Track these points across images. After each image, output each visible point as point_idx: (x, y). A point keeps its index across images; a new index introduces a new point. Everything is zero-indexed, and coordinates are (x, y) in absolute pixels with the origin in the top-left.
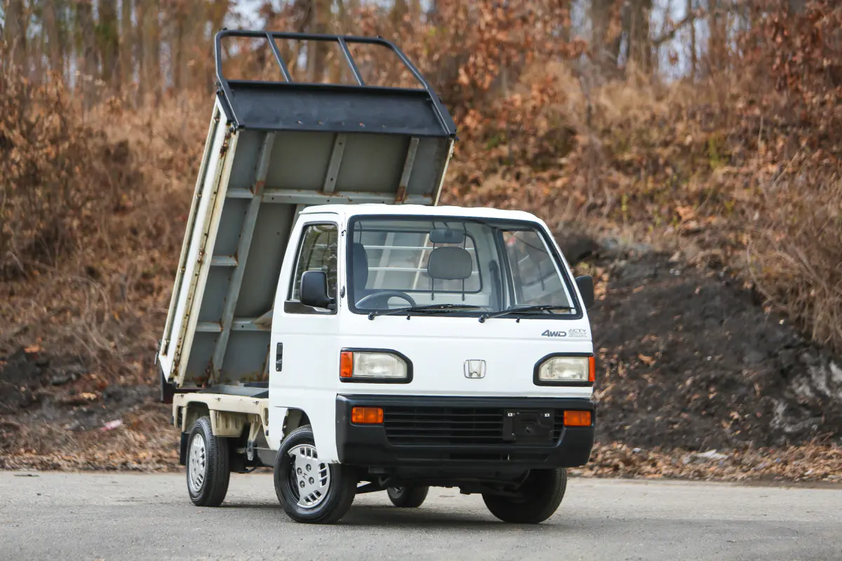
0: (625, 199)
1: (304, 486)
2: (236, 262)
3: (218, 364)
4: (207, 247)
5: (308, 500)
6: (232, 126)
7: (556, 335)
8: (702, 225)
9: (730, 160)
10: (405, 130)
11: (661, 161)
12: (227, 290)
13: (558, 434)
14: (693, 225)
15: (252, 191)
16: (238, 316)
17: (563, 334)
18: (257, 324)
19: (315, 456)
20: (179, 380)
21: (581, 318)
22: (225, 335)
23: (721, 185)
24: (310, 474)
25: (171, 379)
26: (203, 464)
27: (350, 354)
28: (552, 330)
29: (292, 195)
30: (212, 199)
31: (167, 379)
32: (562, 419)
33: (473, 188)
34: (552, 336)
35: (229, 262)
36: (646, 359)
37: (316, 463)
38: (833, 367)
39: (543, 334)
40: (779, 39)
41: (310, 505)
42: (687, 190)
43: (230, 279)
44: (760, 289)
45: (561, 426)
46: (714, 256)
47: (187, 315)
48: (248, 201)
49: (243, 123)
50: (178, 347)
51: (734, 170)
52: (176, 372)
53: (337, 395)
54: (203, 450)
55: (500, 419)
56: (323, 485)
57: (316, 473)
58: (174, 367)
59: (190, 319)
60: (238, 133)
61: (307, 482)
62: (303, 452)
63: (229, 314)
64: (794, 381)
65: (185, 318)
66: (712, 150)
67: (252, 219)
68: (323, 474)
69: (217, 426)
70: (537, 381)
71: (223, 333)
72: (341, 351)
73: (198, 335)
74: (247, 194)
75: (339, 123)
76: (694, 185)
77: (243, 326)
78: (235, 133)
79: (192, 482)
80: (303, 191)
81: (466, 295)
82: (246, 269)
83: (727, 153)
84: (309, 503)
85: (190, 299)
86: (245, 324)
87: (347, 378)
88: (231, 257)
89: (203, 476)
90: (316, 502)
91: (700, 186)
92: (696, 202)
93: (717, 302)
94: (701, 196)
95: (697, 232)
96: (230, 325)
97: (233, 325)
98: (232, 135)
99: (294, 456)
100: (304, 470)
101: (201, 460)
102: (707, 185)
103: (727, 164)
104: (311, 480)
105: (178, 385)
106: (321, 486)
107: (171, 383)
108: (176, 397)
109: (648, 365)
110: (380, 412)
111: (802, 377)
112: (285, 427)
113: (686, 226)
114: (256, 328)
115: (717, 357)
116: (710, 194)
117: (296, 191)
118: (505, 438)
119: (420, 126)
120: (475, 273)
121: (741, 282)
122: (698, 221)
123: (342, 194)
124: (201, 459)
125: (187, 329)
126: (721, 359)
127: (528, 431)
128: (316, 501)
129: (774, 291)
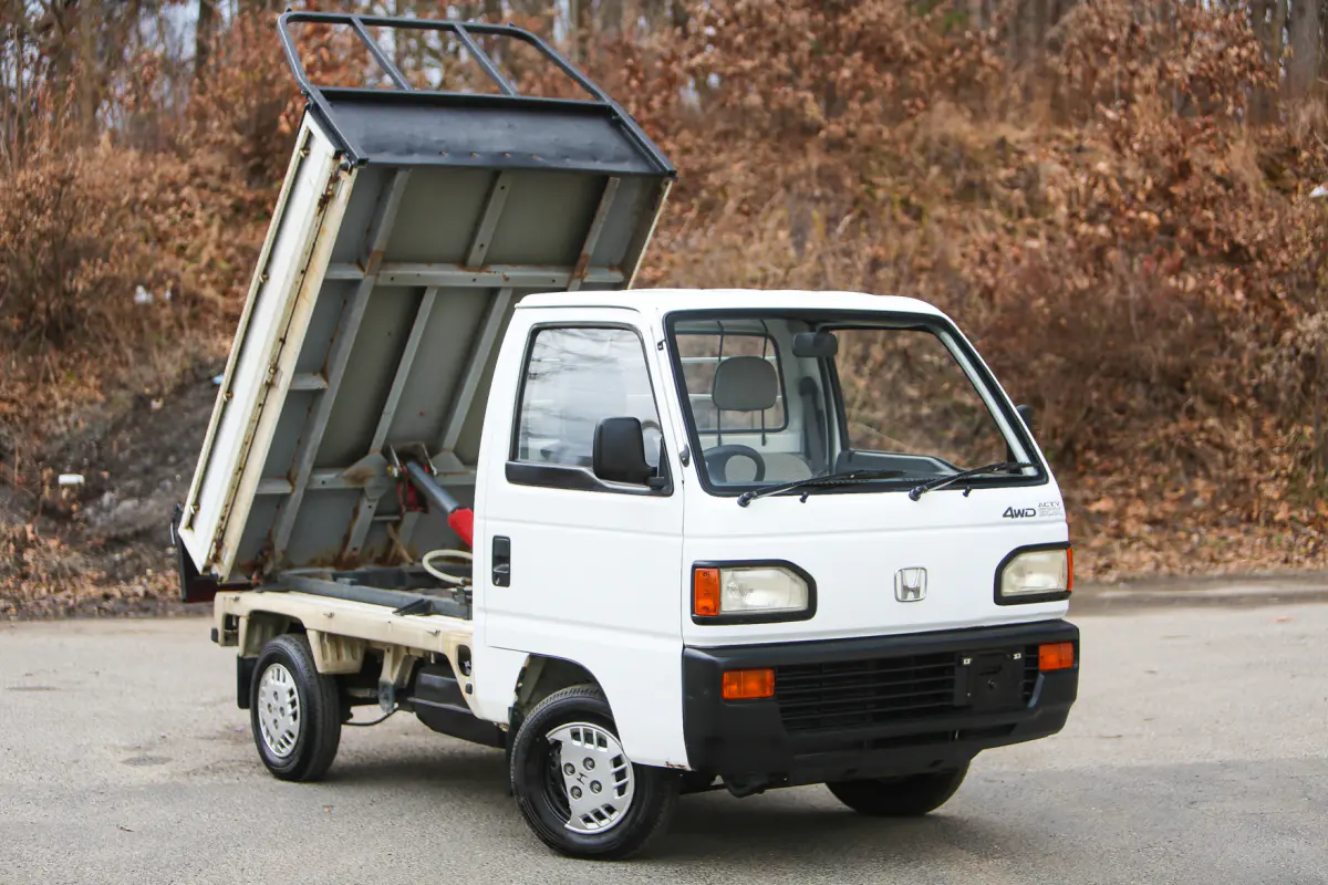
1: (580, 795)
2: (325, 383)
3: (281, 542)
4: (281, 359)
5: (587, 820)
6: (343, 160)
7: (1022, 516)
10: (598, 166)
12: (307, 427)
13: (1030, 687)
15: (363, 270)
16: (318, 466)
17: (1031, 513)
18: (346, 478)
19: (602, 742)
20: (222, 571)
21: (1047, 482)
22: (297, 496)
24: (592, 775)
25: (207, 568)
26: (295, 716)
27: (713, 573)
28: (1016, 508)
29: (421, 273)
30: (297, 283)
31: (200, 568)
32: (1036, 661)
34: (1017, 516)
35: (315, 383)
37: (604, 755)
39: (1005, 515)
41: (593, 828)
43: (309, 410)
45: (1033, 674)
47: (240, 469)
48: (355, 283)
49: (365, 156)
50: (223, 518)
52: (216, 558)
53: (684, 647)
54: (291, 693)
55: (951, 670)
56: (620, 795)
57: (605, 772)
58: (213, 551)
59: (245, 476)
60: (355, 171)
61: (585, 788)
62: (575, 735)
63: (307, 464)
65: (237, 474)
67: (358, 312)
68: (620, 775)
69: (324, 655)
70: (1000, 599)
71: (294, 495)
72: (694, 567)
73: (260, 501)
74: (351, 273)
75: (503, 154)
77: (323, 483)
78: (350, 172)
79: (268, 740)
80: (435, 266)
81: (768, 436)
82: (339, 392)
84: (590, 825)
85: (246, 443)
86: (328, 478)
87: (707, 615)
88: (315, 374)
89: (296, 734)
90: (606, 824)
96: (306, 481)
97: (310, 480)
98: (344, 175)
99: (558, 744)
100: (579, 767)
101: (289, 710)
104: (596, 786)
105: (222, 578)
106: (617, 797)
107: (207, 574)
108: (220, 597)
110: (769, 675)
112: (520, 685)
114: (342, 485)
117: (424, 266)
118: (957, 702)
119: (619, 159)
120: (779, 397)
123: (493, 268)
124: (290, 706)
125: (237, 490)
127: (991, 686)
128: (604, 822)
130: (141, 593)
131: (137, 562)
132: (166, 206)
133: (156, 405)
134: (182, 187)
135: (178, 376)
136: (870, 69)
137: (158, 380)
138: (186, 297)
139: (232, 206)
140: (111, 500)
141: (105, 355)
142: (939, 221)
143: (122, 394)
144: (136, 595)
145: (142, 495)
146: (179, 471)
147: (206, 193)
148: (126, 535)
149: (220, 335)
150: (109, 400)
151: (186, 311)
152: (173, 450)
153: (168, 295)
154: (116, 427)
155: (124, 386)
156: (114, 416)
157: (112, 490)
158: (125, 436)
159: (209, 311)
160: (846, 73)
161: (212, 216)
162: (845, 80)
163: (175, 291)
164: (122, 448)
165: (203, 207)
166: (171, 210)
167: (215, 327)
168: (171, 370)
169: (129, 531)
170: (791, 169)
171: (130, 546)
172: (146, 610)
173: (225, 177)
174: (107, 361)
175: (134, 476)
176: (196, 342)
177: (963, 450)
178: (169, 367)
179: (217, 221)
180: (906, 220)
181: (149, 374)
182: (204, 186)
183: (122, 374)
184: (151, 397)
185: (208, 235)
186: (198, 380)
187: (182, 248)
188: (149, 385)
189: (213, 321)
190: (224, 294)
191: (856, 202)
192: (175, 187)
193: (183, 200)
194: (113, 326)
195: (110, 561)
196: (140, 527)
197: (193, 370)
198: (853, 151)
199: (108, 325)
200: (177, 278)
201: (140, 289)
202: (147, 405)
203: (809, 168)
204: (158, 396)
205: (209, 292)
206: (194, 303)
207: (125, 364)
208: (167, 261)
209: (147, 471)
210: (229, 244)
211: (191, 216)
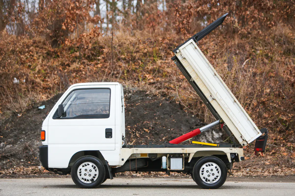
0: (125, 71)
8: (155, 81)
9: (161, 58)
11: (137, 58)
14: (152, 81)
23: (160, 67)
33: (67, 67)
36: (146, 130)
38: (214, 132)
40: (178, 15)
42: (148, 68)
44: (182, 104)
46: (163, 92)
51: (163, 61)
64: (200, 138)
66: (155, 54)
76: (150, 67)
83: (160, 55)
91: (152, 67)
92: (152, 73)
93: (168, 109)
94: (153, 71)
95: (153, 83)
102: (155, 67)
103: (160, 59)
109: (147, 132)
111: (203, 136)
113: (149, 81)
115: (172, 129)
116: (157, 70)
121: (175, 101)
122: (154, 80)
126: (173, 130)
129: (187, 104)
130: (12, 173)
131: (11, 164)
132: (24, 53)
133: (19, 115)
134: (30, 47)
135: (27, 106)
136: (256, 12)
137: (20, 107)
138: (30, 82)
139: (46, 53)
140: (3, 145)
141: (3, 99)
142: (277, 61)
143: (8, 112)
144: (10, 173)
145: (13, 143)
146: (26, 136)
147: (38, 49)
148: (8, 155)
149: (41, 94)
150: (4, 113)
151: (30, 86)
152: (24, 130)
153: (25, 81)
154: (6, 122)
155: (9, 109)
156: (5, 119)
157: (4, 142)
158: (9, 125)
159: (38, 87)
160: (248, 13)
161: (40, 56)
162: (248, 15)
163: (27, 80)
164: (7, 129)
165: (37, 53)
166: (26, 54)
167: (40, 91)
168: (25, 105)
169: (9, 154)
170: (230, 44)
171: (9, 159)
172: (13, 177)
173: (44, 44)
174: (4, 101)
175: (11, 137)
176: (33, 96)
177: (282, 134)
178: (24, 103)
179: (41, 58)
180: (266, 61)
181: (18, 106)
182: (37, 47)
183: (9, 105)
184: (18, 113)
185: (38, 62)
186: (33, 108)
187: (30, 66)
188: (17, 109)
189: (39, 89)
190: (43, 81)
191: (250, 55)
192: (28, 47)
193: (30, 51)
194: (6, 90)
195: (2, 163)
196: (12, 153)
197: (32, 104)
198: (250, 39)
199: (4, 90)
200: (28, 75)
201: (15, 78)
202: (17, 115)
203: (235, 44)
204: (20, 112)
205: (38, 80)
206: (33, 83)
207: (10, 102)
208: (25, 70)
209: (16, 136)
210: (45, 65)
211: (33, 56)
